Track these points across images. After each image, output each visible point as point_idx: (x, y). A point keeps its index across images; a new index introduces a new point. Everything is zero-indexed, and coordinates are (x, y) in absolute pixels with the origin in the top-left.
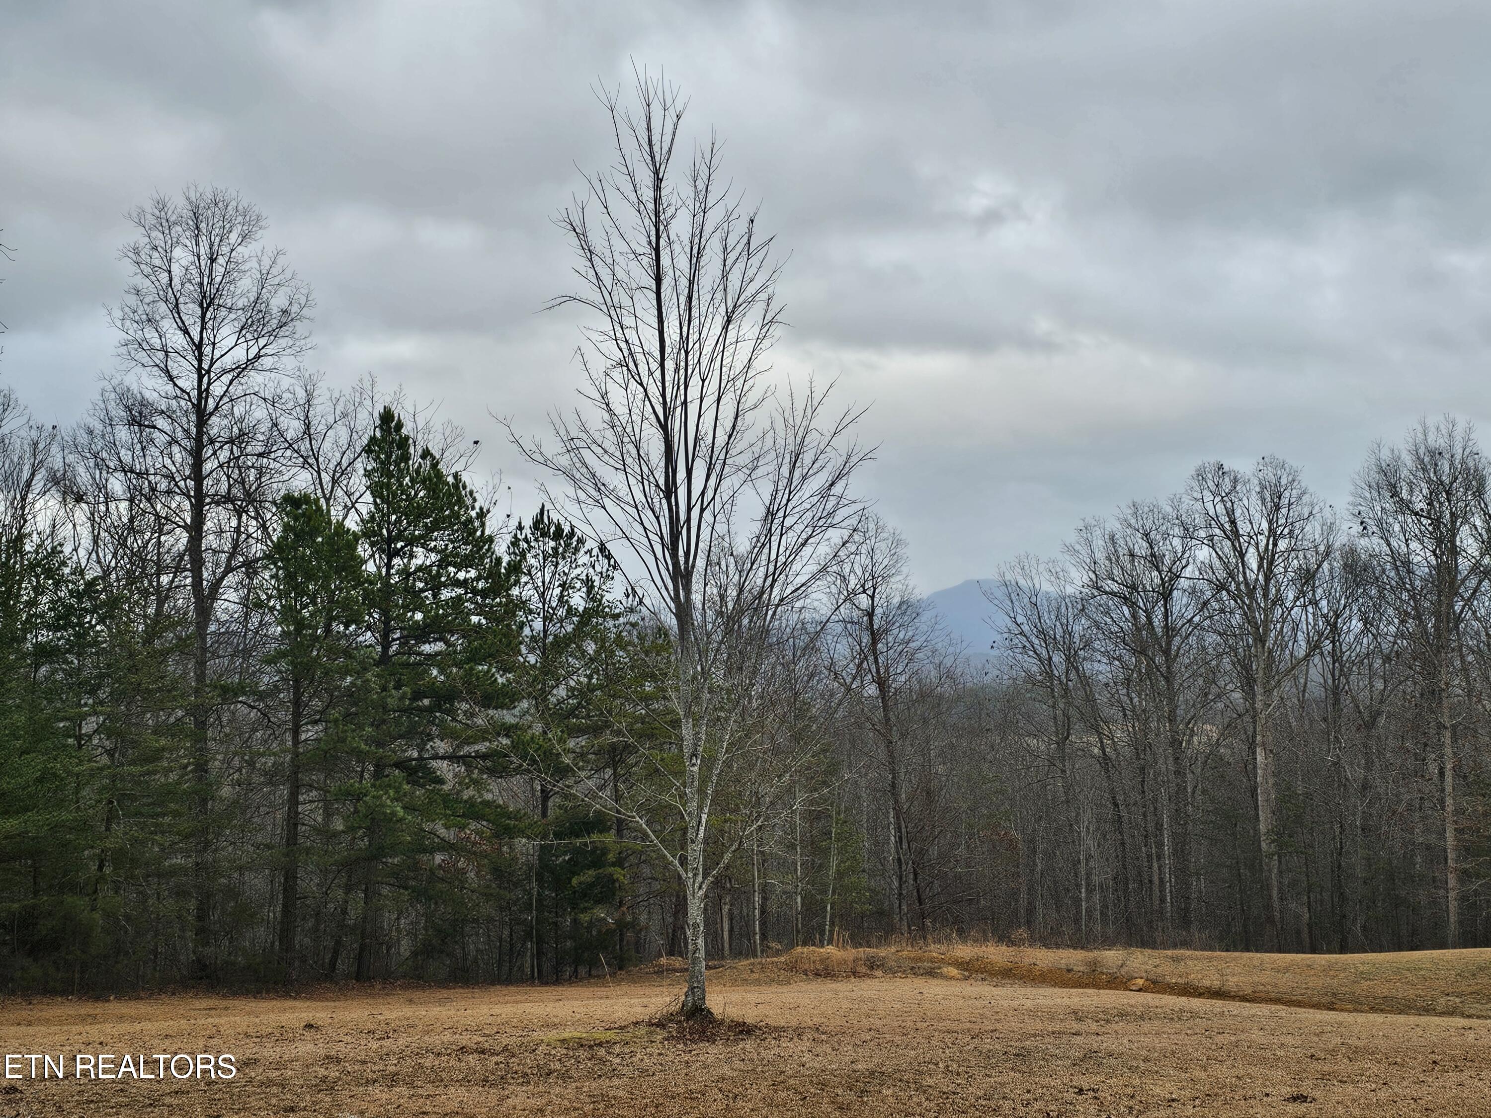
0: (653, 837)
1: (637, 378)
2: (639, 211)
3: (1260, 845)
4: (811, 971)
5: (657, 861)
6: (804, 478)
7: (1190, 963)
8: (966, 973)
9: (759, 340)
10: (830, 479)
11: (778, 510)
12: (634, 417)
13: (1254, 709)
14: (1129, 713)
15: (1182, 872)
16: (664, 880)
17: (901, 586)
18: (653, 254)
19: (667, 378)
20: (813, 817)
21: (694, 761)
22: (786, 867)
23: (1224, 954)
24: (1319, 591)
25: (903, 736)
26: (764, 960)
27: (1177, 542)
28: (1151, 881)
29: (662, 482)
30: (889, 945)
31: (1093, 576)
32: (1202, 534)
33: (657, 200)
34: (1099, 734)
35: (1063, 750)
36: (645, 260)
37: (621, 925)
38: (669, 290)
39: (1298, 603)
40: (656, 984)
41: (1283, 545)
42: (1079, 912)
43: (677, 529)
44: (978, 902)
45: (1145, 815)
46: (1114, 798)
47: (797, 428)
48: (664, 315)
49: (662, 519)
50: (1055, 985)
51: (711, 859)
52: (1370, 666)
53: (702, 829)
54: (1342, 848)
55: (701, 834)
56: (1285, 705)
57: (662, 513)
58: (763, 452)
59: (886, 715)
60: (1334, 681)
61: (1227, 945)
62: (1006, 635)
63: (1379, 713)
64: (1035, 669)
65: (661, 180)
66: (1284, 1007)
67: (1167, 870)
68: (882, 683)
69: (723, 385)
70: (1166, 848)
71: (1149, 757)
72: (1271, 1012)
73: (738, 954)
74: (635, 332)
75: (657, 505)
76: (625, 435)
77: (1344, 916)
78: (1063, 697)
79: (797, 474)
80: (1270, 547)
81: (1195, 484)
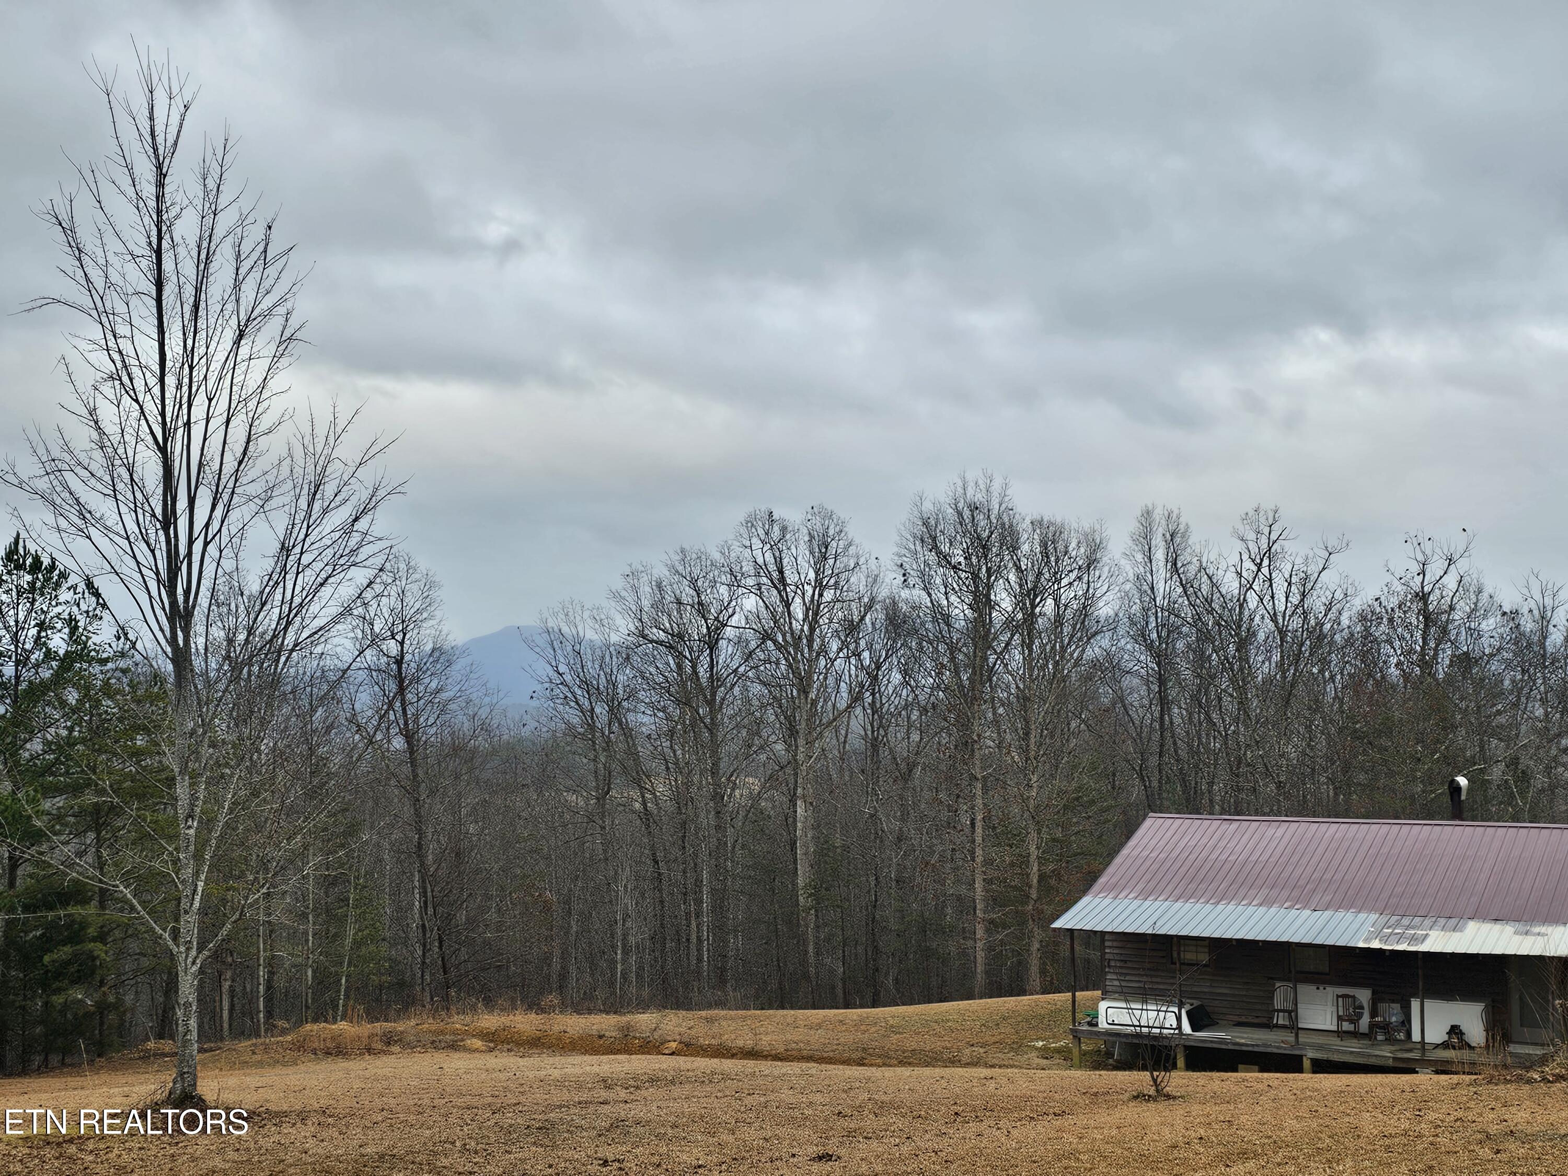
0: (140, 908)
1: (132, 393)
2: (138, 208)
3: (797, 900)
4: (321, 1050)
5: (146, 935)
6: (325, 511)
7: (724, 1023)
8: (492, 1045)
9: (276, 358)
10: (354, 513)
11: (294, 546)
12: (127, 438)
13: (796, 760)
14: (673, 767)
15: (719, 929)
16: (154, 956)
17: (433, 632)
18: (154, 257)
19: (167, 395)
20: (328, 883)
21: (190, 823)
22: (295, 937)
23: (758, 1012)
24: (862, 643)
25: (432, 793)
26: (268, 1040)
27: (723, 590)
28: (688, 940)
29: (159, 511)
30: (409, 1019)
31: (638, 624)
32: (751, 582)
33: (160, 198)
34: (641, 788)
35: (603, 806)
36: (144, 263)
37: (103, 1007)
38: (172, 297)
39: (841, 655)
40: (142, 1070)
41: (828, 595)
42: (613, 975)
43: (176, 564)
44: (508, 968)
45: (684, 872)
46: (654, 854)
47: (317, 456)
48: (165, 325)
49: (158, 553)
50: (586, 1052)
51: (207, 931)
52: (909, 718)
53: (198, 898)
54: (876, 901)
55: (197, 904)
56: (826, 757)
57: (158, 546)
58: (278, 481)
59: (413, 771)
60: (873, 732)
61: (761, 1004)
62: (547, 685)
63: (915, 765)
64: (576, 721)
65: (165, 176)
66: (815, 1065)
67: (705, 928)
68: (409, 737)
69: (233, 406)
70: (705, 905)
71: (690, 812)
72: (802, 1071)
73: (239, 1033)
74: (129, 343)
75: (152, 537)
76: (117, 457)
77: (877, 970)
78: (604, 750)
79: (317, 506)
80: (816, 597)
81: (743, 531)
